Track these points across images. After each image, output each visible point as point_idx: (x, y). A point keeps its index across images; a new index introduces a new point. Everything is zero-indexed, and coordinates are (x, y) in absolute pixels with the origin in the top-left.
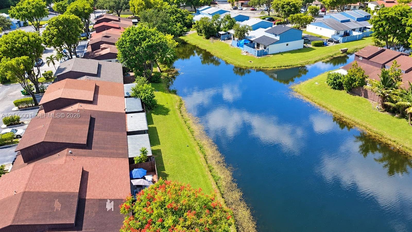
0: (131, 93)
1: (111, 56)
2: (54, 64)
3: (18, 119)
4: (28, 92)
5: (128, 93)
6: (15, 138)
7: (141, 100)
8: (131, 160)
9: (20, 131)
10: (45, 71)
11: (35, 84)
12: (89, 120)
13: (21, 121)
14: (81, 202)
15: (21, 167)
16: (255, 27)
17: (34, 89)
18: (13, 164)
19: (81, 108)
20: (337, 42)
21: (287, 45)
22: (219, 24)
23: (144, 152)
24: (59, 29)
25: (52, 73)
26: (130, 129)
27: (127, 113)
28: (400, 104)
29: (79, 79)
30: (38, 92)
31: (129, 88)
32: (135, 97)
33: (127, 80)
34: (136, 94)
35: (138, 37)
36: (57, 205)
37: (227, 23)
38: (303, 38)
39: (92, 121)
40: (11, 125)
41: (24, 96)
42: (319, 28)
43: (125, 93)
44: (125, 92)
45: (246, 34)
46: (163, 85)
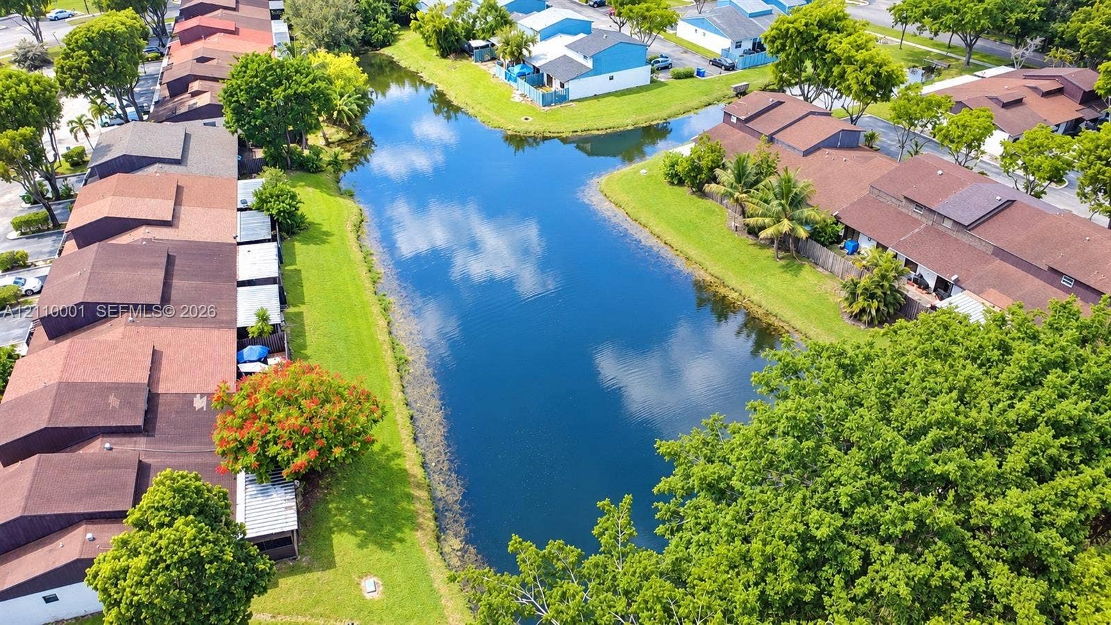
0: (252, 201)
1: (211, 111)
2: (87, 134)
3: (25, 257)
4: (35, 197)
5: (244, 202)
6: (23, 296)
7: (271, 216)
8: (242, 333)
9: (31, 281)
10: (68, 148)
11: (50, 182)
12: (165, 260)
13: (29, 261)
14: (152, 399)
15: (45, 347)
16: (548, 34)
17: (48, 191)
18: (28, 343)
19: (150, 236)
20: (731, 68)
21: (611, 78)
22: (471, 21)
23: (263, 318)
24: (91, 56)
25: (84, 150)
26: (242, 276)
27: (239, 244)
28: (755, 223)
29: (140, 173)
30: (58, 197)
31: (248, 189)
32: (259, 209)
33: (247, 170)
34: (262, 203)
35: (264, 79)
36: (113, 401)
37: (490, 18)
38: (649, 62)
39: (170, 260)
40: (13, 268)
41: (29, 205)
42: (701, 31)
43: (239, 203)
44: (240, 198)
45: (525, 52)
46: (326, 177)
